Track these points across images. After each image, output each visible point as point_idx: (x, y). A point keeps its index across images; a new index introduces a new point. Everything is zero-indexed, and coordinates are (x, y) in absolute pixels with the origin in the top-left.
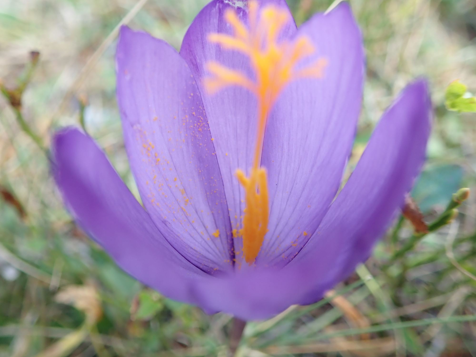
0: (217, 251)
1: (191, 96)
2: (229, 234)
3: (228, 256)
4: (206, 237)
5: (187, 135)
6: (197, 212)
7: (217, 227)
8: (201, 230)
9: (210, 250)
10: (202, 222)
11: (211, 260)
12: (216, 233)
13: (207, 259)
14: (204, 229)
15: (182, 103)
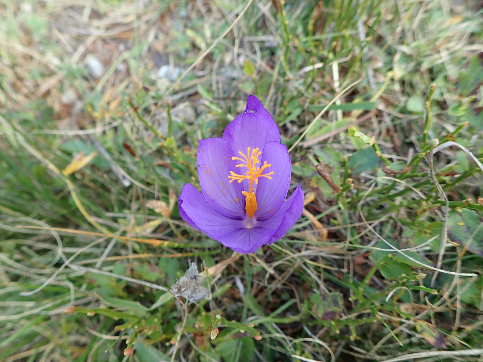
0: (237, 207)
1: (227, 150)
2: (244, 199)
3: (243, 209)
4: (232, 201)
5: (225, 163)
6: (228, 191)
7: (238, 197)
8: (230, 198)
9: (234, 207)
10: (231, 195)
11: (234, 212)
12: (237, 200)
13: (232, 212)
14: (231, 198)
15: (223, 153)
